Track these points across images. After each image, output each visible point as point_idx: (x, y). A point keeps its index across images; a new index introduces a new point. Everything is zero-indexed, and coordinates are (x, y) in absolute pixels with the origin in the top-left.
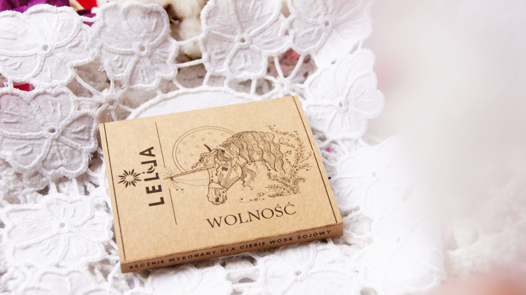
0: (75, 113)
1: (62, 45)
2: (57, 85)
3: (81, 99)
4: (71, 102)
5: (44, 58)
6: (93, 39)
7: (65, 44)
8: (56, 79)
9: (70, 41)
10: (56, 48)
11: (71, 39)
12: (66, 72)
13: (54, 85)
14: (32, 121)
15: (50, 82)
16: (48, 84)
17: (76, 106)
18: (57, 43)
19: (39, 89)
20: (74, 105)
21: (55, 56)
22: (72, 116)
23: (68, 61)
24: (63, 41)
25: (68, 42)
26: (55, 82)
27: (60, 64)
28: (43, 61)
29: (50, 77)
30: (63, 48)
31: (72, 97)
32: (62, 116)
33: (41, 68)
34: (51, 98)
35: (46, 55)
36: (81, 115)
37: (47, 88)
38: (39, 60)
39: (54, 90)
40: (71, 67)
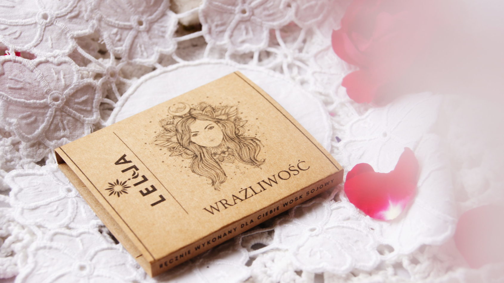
0: (78, 83)
1: (62, 15)
2: (58, 55)
3: (83, 69)
4: (74, 72)
5: (44, 27)
6: (92, 11)
7: (64, 14)
8: (57, 49)
9: (70, 11)
10: (56, 18)
11: (71, 9)
12: (67, 42)
13: (56, 55)
14: (37, 88)
15: (52, 52)
16: (49, 54)
17: (79, 76)
18: (57, 12)
19: (41, 58)
20: (77, 74)
21: (55, 25)
22: (76, 85)
23: (69, 32)
24: (63, 10)
25: (68, 11)
26: (57, 52)
27: (61, 34)
28: (43, 30)
29: (51, 47)
30: (63, 18)
31: (74, 66)
32: (66, 85)
33: (41, 38)
34: (54, 66)
35: (46, 24)
36: (85, 85)
37: (49, 57)
38: (39, 30)
39: (56, 59)
40: (72, 38)
